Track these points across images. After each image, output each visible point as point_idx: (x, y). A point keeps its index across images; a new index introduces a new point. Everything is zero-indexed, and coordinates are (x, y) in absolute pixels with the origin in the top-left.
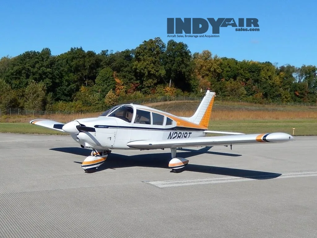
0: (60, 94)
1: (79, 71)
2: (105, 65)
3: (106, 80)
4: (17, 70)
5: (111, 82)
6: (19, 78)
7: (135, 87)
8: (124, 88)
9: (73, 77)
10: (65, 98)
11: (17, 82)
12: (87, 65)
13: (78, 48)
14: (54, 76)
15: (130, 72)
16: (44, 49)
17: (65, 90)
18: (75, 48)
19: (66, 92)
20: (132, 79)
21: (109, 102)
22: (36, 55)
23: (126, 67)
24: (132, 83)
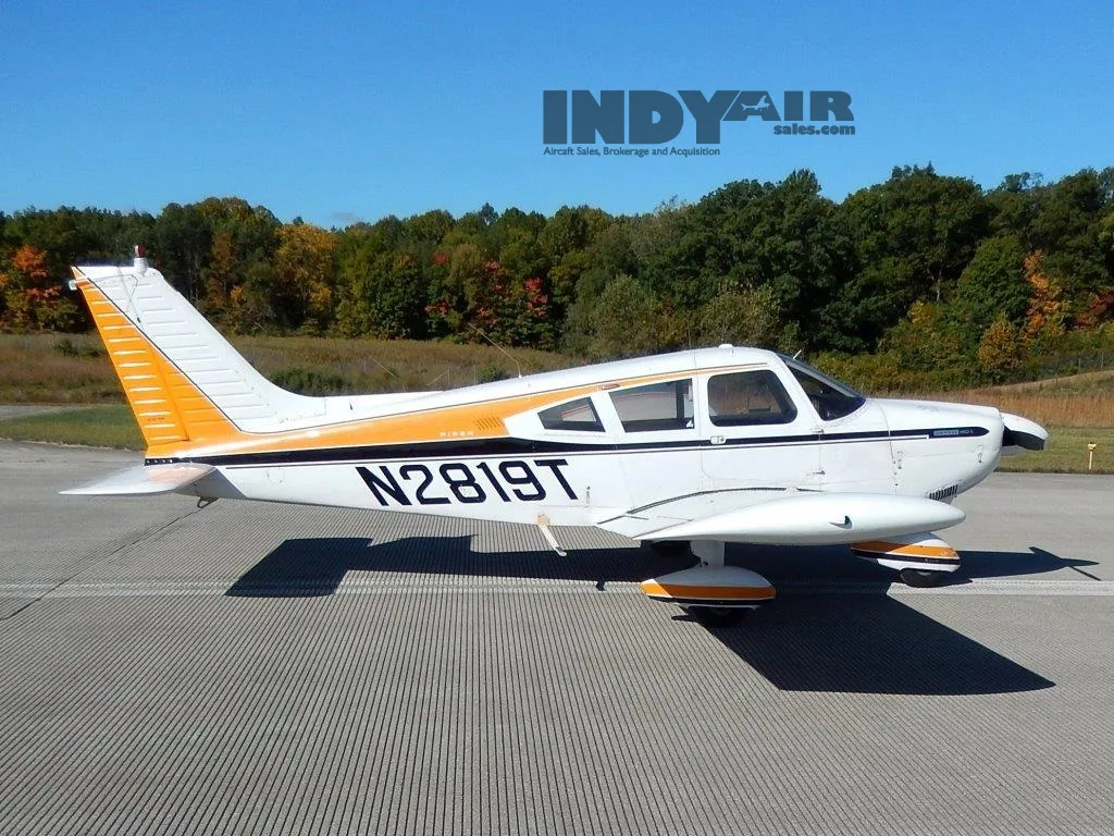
0: (829, 328)
1: (913, 248)
2: (1004, 226)
3: (994, 279)
4: (690, 247)
5: (1013, 285)
6: (696, 274)
7: (1104, 307)
8: (1060, 309)
9: (894, 268)
10: (845, 340)
11: (693, 285)
12: (942, 228)
13: (920, 168)
14: (811, 265)
15: (1087, 253)
16: (794, 173)
17: (846, 314)
18: (908, 169)
19: (848, 321)
20: (1096, 275)
21: (993, 357)
22: (760, 193)
23: (1078, 231)
24: (1097, 293)
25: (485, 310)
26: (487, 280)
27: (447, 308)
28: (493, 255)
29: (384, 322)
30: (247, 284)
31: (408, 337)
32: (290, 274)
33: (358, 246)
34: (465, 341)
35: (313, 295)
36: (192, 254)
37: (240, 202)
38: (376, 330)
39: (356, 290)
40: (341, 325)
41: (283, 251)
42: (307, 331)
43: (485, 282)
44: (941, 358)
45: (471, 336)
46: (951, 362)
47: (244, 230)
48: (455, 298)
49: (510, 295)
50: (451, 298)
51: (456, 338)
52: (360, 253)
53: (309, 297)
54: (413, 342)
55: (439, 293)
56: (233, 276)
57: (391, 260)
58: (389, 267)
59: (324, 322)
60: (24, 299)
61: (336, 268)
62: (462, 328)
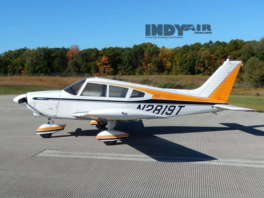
25: (210, 67)
26: (211, 59)
27: (200, 67)
28: (213, 53)
29: (184, 71)
30: (152, 63)
31: (190, 74)
32: (162, 60)
33: (179, 52)
34: (205, 75)
35: (167, 65)
36: (139, 56)
37: (150, 43)
38: (182, 73)
39: (178, 63)
40: (173, 71)
41: (160, 54)
42: (165, 73)
43: (210, 60)
45: (206, 74)
47: (151, 50)
48: (202, 64)
49: (217, 63)
50: (201, 64)
51: (202, 74)
52: (179, 54)
53: (166, 65)
54: (191, 75)
55: (199, 63)
56: (148, 61)
57: (187, 55)
58: (186, 57)
59: (169, 71)
60: (103, 68)
61: (173, 58)
62: (204, 72)
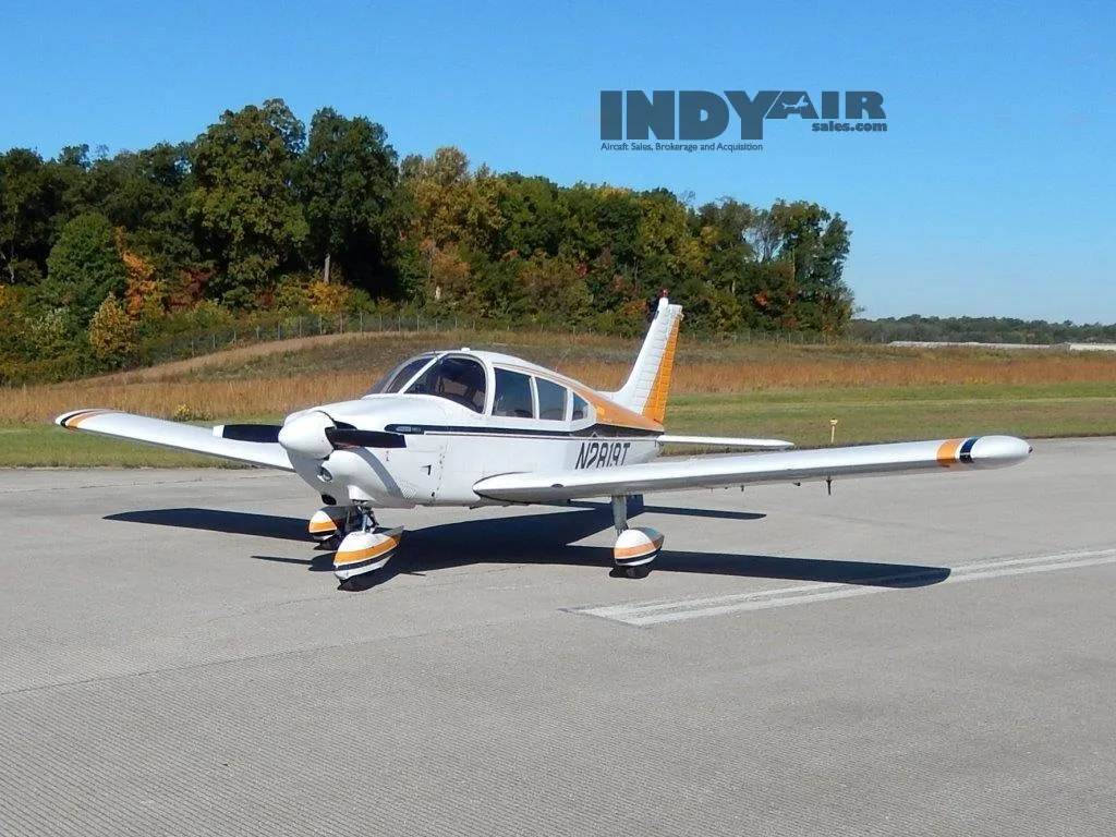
5: (109, 265)
7: (197, 285)
8: (156, 288)
12: (12, 203)
20: (187, 253)
21: (106, 342)
24: (188, 271)
44: (46, 345)
46: (56, 349)
